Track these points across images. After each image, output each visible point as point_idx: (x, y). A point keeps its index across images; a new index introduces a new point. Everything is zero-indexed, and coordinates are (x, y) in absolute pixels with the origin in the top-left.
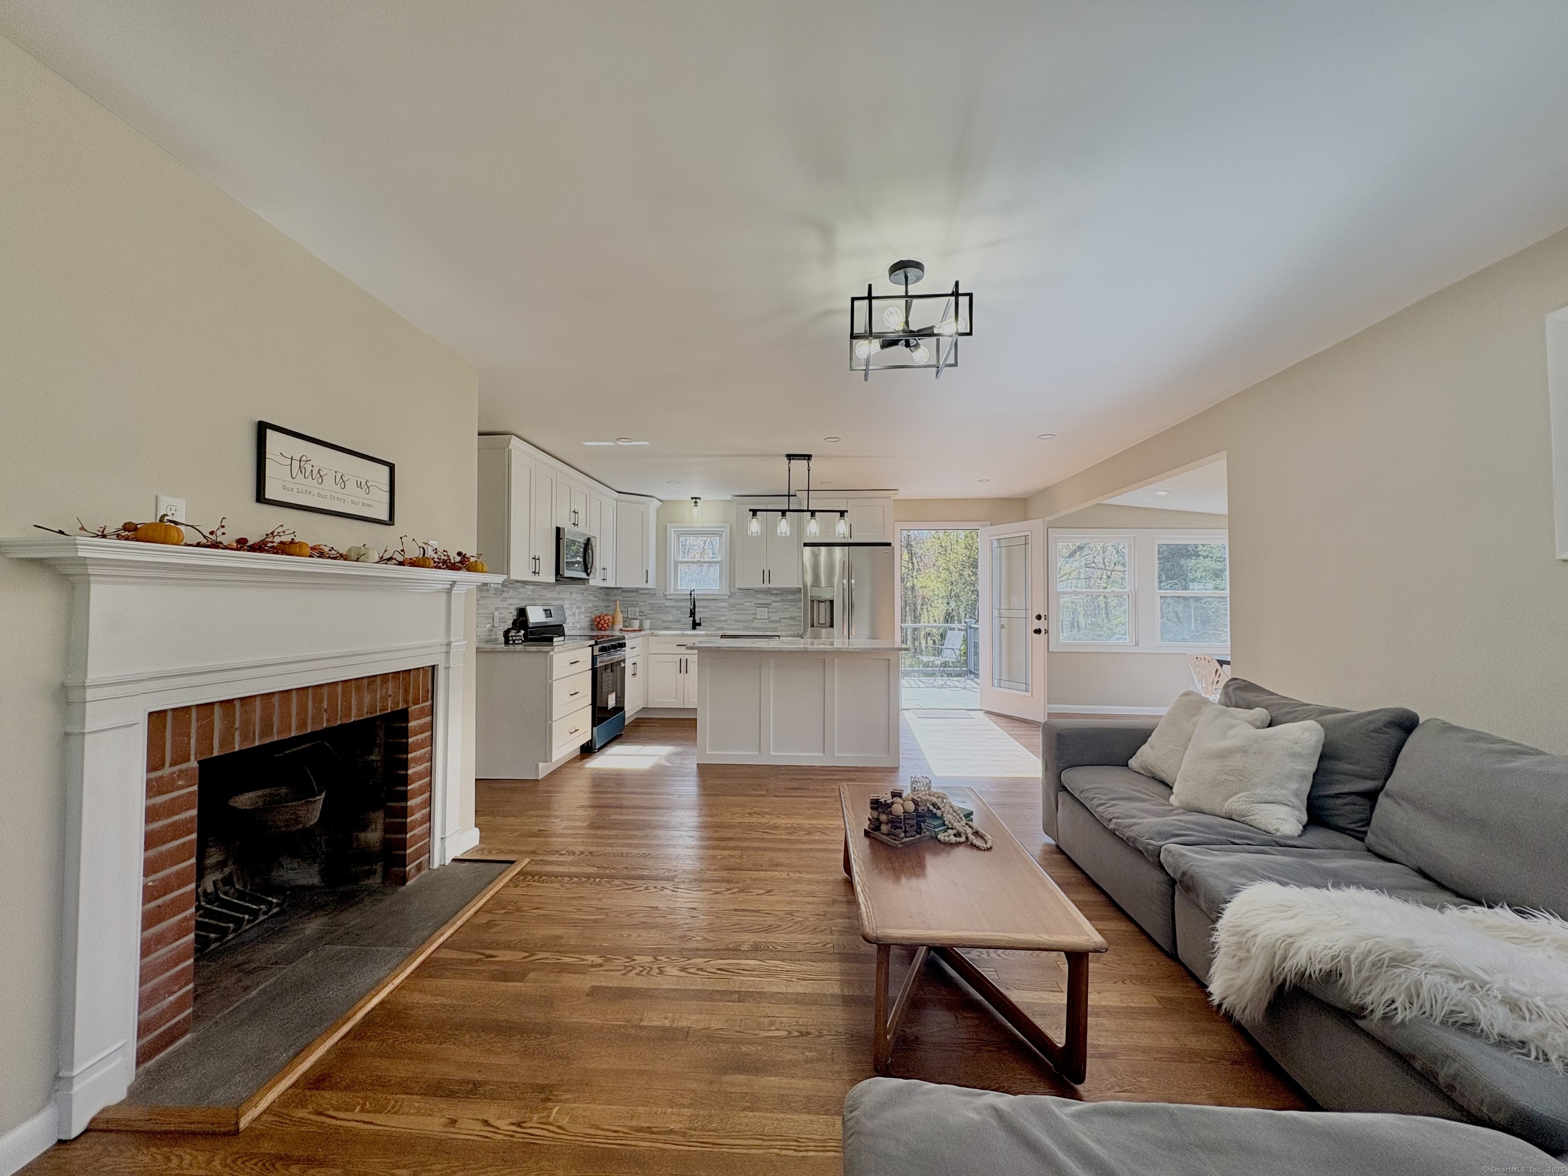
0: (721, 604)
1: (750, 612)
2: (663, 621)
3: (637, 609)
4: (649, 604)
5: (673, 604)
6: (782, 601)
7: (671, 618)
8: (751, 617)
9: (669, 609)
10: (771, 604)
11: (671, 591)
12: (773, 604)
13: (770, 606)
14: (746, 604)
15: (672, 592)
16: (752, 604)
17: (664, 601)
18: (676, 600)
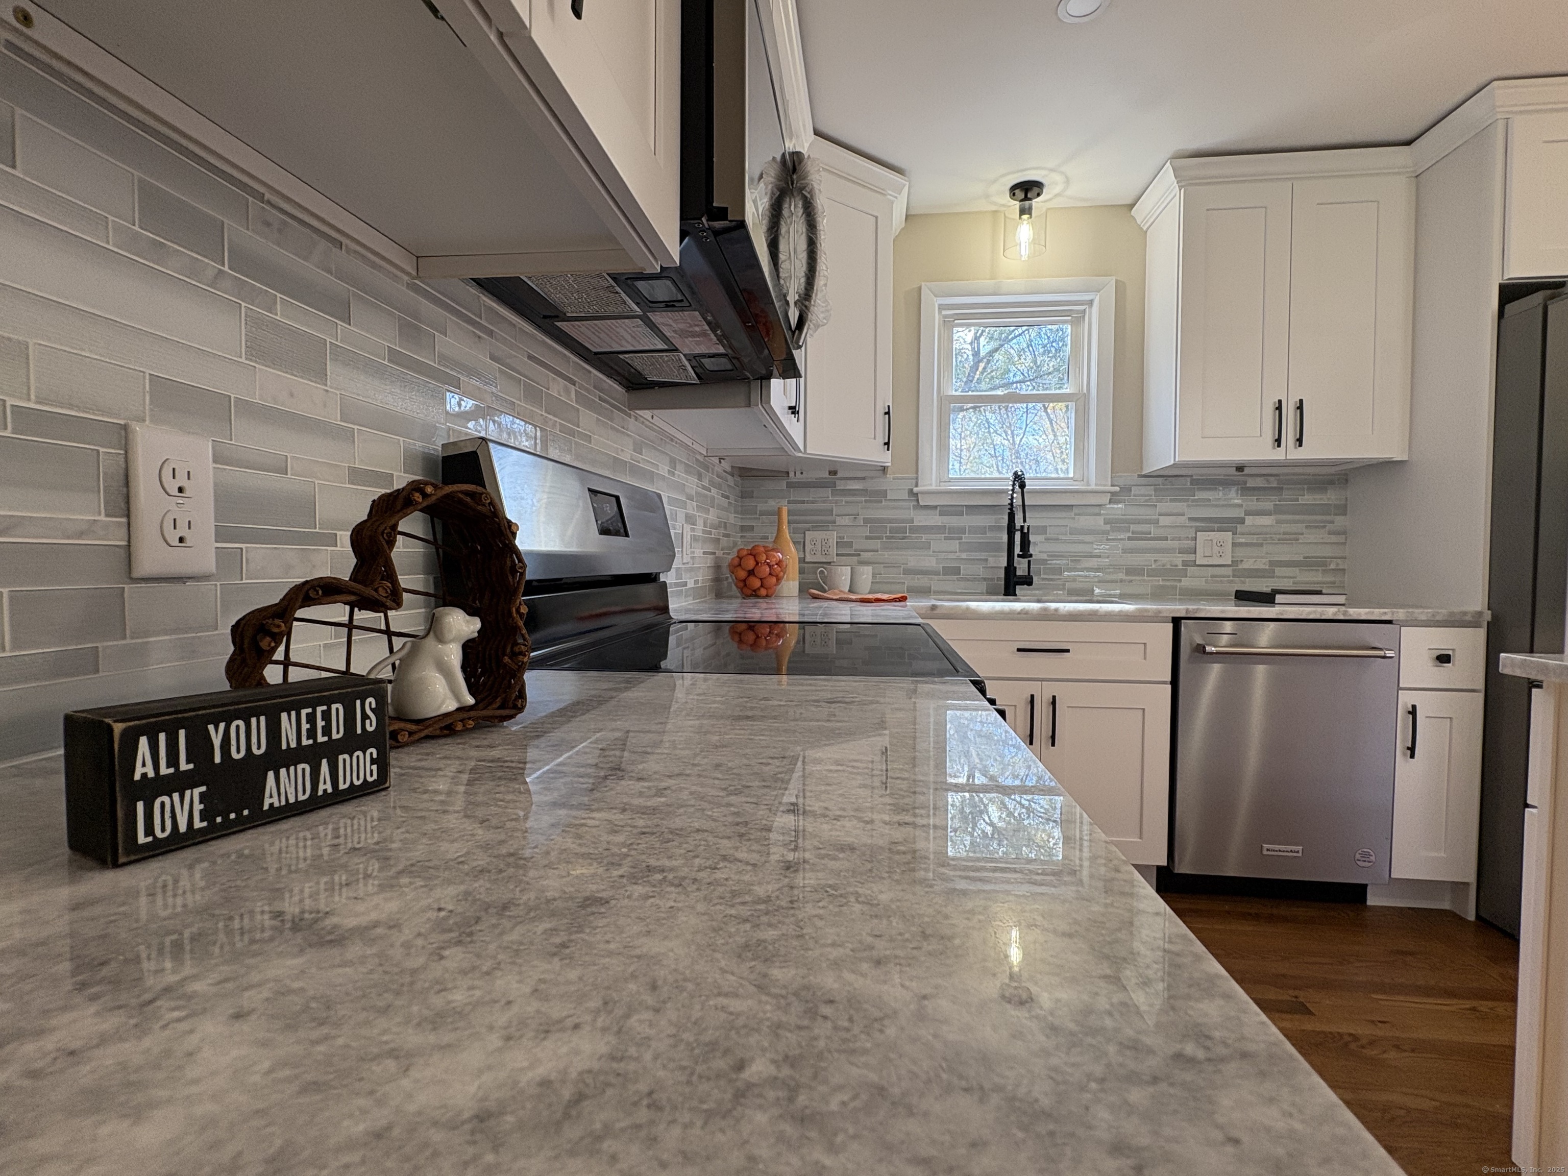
0: (1085, 522)
1: (1176, 544)
2: (907, 572)
3: (832, 537)
4: (866, 521)
5: (935, 520)
6: (1277, 510)
7: (929, 562)
8: (1178, 560)
9: (924, 537)
10: (1242, 521)
11: (929, 482)
12: (1249, 520)
13: (1240, 528)
14: (1164, 521)
15: (933, 487)
16: (1182, 520)
17: (912, 513)
18: (945, 511)
